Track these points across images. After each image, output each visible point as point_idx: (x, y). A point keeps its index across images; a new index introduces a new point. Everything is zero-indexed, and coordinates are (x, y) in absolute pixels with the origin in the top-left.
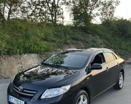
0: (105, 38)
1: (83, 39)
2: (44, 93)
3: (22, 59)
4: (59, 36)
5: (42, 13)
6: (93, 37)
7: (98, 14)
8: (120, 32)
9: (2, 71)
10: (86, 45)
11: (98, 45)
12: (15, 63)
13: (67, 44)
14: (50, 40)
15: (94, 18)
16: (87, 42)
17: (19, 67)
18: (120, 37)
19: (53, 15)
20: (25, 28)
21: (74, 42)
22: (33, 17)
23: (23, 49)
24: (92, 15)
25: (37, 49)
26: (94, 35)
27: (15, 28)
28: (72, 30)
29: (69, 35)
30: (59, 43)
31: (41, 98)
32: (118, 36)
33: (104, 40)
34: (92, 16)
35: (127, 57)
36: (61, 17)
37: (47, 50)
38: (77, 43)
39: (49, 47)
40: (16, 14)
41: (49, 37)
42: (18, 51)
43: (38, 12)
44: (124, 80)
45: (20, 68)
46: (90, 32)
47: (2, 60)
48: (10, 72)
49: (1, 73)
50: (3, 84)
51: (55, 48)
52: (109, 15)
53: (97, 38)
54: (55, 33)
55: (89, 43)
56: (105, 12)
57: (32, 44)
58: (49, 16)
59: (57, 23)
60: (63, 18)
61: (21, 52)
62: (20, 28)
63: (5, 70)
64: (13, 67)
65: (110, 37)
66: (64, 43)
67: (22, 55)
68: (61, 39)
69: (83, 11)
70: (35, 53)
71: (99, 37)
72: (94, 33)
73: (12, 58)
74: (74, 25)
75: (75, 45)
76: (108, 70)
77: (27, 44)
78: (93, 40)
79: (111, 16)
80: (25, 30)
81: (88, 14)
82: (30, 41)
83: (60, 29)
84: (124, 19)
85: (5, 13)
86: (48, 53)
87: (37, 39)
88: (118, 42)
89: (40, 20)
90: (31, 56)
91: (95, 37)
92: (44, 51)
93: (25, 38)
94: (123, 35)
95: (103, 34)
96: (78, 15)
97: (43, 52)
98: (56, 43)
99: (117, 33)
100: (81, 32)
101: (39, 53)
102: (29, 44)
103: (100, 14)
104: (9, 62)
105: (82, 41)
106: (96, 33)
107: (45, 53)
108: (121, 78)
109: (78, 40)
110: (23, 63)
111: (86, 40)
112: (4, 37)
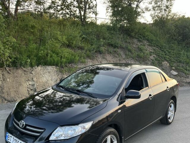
0: (157, 45)
1: (124, 46)
2: (55, 132)
3: (34, 74)
4: (89, 40)
5: (65, 5)
6: (138, 44)
7: (149, 9)
8: (179, 36)
9: (4, 91)
10: (128, 55)
11: (145, 54)
12: (23, 80)
13: (100, 52)
14: (75, 47)
15: (142, 14)
16: (130, 51)
17: (29, 84)
18: (178, 43)
19: (82, 9)
20: (40, 28)
21: (111, 49)
22: (52, 11)
23: (35, 58)
24: (139, 10)
25: (56, 59)
26: (140, 39)
27: (25, 28)
28: (108, 32)
29: (104, 39)
30: (88, 51)
31: (50, 139)
32: (176, 42)
33: (155, 48)
34: (139, 12)
35: (188, 74)
36: (94, 12)
37: (71, 62)
38: (115, 52)
39: (73, 57)
40: (27, 6)
41: (74, 42)
42: (28, 62)
43: (59, 4)
44: (175, 111)
45: (31, 86)
46: (135, 35)
47: (5, 75)
48: (15, 91)
49: (3, 93)
50: (3, 111)
51: (82, 58)
52: (165, 10)
53: (144, 45)
54: (84, 36)
55: (133, 52)
56: (159, 7)
57: (49, 52)
58: (75, 10)
59: (87, 20)
60: (96, 14)
61: (33, 64)
62: (33, 27)
63: (9, 89)
64: (20, 85)
65: (164, 44)
66: (96, 52)
67: (34, 68)
68: (92, 45)
69: (126, 4)
70: (53, 65)
71: (147, 44)
72: (141, 37)
73: (20, 71)
74: (111, 25)
75: (111, 55)
76: (151, 98)
77: (42, 51)
78: (138, 48)
79: (167, 12)
80: (40, 30)
81: (134, 8)
82: (46, 47)
83: (90, 30)
84: (186, 17)
85: (10, 4)
86: (71, 65)
87: (57, 45)
88: (175, 51)
89: (62, 15)
90: (47, 69)
91: (142, 42)
92: (66, 63)
93: (39, 42)
94: (184, 41)
95: (154, 38)
96: (118, 10)
97: (64, 64)
98: (84, 51)
99: (174, 38)
100: (122, 36)
101: (59, 65)
102: (44, 52)
103: (152, 9)
104: (14, 77)
105: (123, 48)
106: (144, 37)
107: (68, 65)
108: (172, 108)
109: (117, 46)
110: (35, 79)
111: (129, 48)
112: (8, 41)
